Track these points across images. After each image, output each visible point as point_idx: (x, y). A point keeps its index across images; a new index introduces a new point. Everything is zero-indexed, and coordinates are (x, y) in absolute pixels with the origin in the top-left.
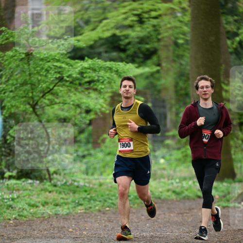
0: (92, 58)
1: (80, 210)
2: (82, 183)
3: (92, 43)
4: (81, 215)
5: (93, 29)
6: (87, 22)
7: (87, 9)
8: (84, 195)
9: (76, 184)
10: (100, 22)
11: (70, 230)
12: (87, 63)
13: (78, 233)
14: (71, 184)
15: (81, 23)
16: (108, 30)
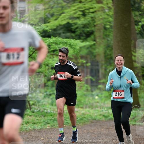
0: (55, 37)
1: (48, 126)
2: (49, 111)
3: (55, 27)
4: (48, 129)
5: (56, 19)
6: (52, 15)
7: (52, 8)
8: (50, 118)
9: (46, 111)
10: (60, 15)
11: (42, 138)
12: (52, 40)
13: (47, 140)
14: (43, 111)
15: (49, 16)
16: (65, 20)
